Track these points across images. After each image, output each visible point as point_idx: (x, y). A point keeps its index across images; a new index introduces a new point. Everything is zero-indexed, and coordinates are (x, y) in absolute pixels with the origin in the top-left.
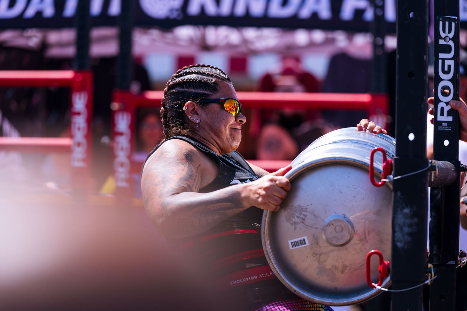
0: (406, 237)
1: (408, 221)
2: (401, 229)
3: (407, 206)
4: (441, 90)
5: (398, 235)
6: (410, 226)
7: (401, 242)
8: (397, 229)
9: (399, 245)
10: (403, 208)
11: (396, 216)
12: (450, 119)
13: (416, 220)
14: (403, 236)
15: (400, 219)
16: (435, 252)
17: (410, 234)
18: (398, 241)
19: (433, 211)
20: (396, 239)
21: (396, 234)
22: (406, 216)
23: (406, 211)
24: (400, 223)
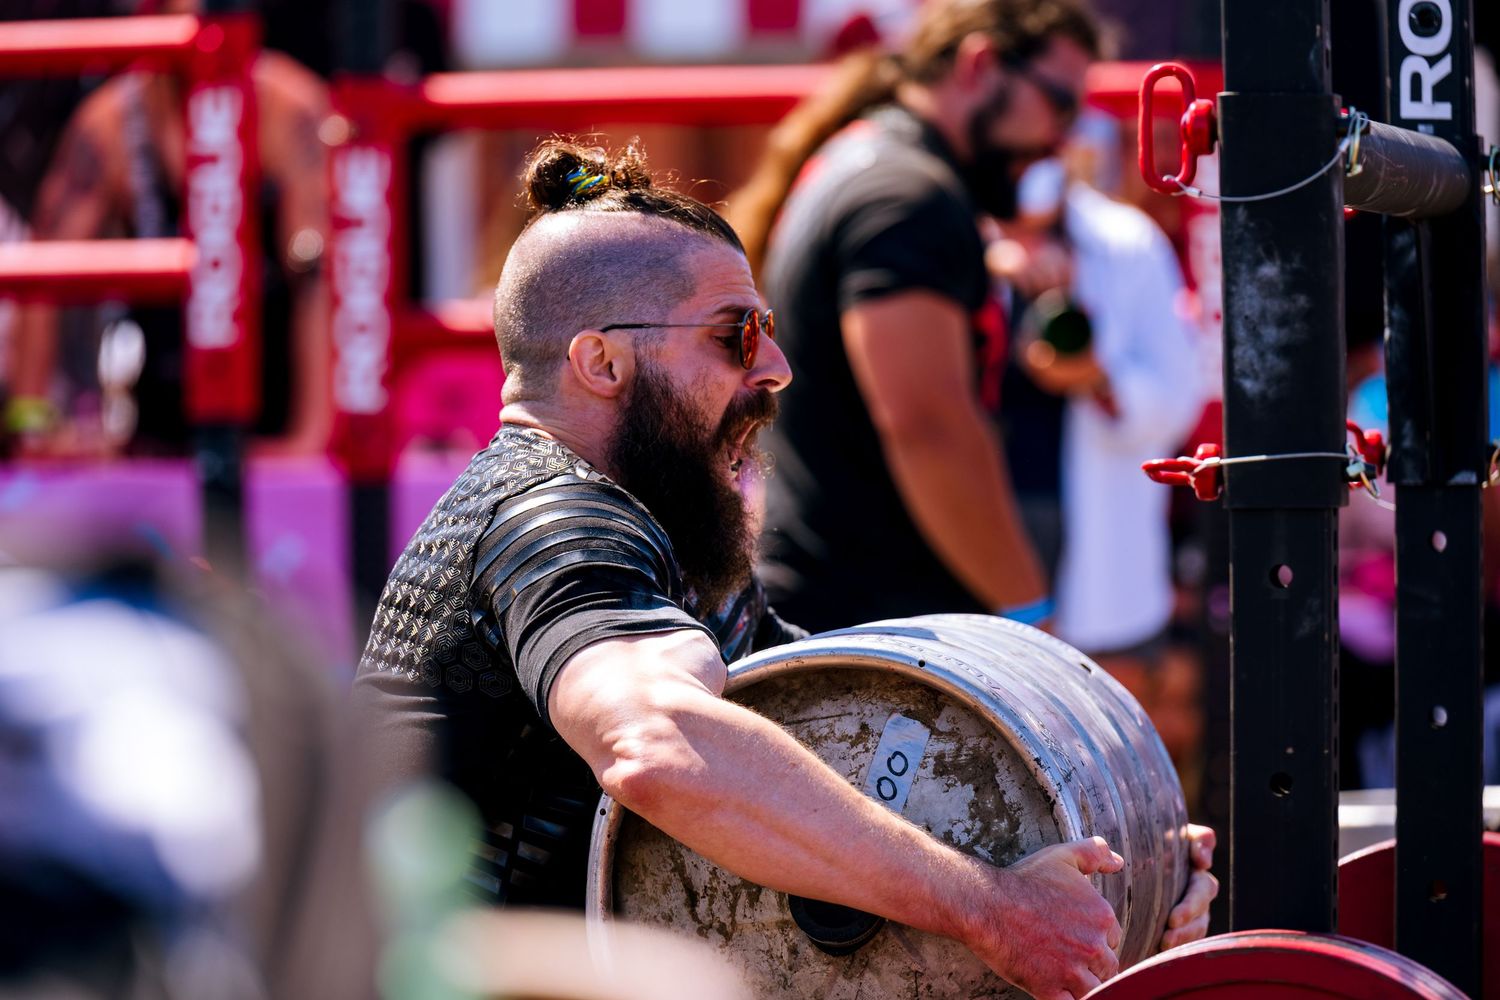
0: (1270, 357)
1: (1275, 306)
2: (1255, 334)
3: (1270, 256)
4: (1410, 18)
5: (1246, 353)
6: (1283, 322)
7: (1256, 378)
8: (1241, 333)
9: (1248, 385)
10: (1259, 262)
11: (1234, 289)
12: (1444, 111)
13: (1302, 300)
14: (1262, 355)
15: (1251, 300)
16: (1407, 443)
17: (1284, 351)
18: (1245, 375)
19: (1396, 306)
20: (1237, 367)
21: (1238, 352)
22: (1268, 287)
23: (1269, 270)
24: (1248, 312)
